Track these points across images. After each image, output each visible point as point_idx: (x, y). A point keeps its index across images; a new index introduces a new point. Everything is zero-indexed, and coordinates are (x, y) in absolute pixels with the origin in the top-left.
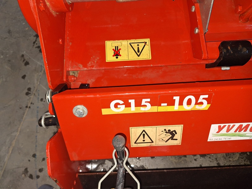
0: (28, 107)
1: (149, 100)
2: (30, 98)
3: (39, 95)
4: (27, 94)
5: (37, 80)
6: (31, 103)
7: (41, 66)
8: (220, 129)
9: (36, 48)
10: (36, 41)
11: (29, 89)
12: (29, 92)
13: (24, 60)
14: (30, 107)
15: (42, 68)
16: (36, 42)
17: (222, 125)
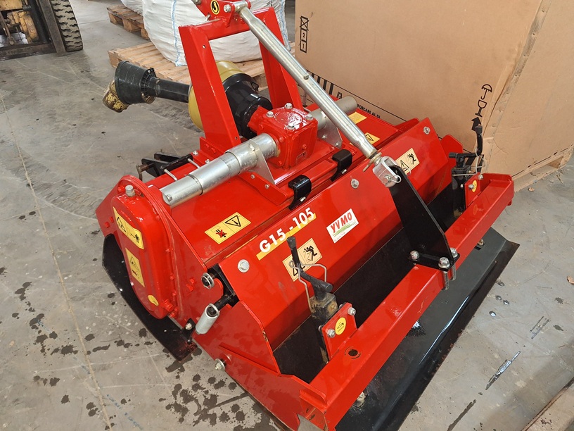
0: (110, 426)
1: (280, 230)
2: (103, 415)
3: (113, 401)
4: (92, 413)
5: (94, 386)
6: (111, 418)
7: (83, 367)
8: (333, 228)
9: (52, 354)
10: (43, 347)
11: (90, 406)
12: (94, 408)
13: (45, 382)
14: (112, 425)
15: (87, 368)
16: (46, 348)
17: (332, 224)
